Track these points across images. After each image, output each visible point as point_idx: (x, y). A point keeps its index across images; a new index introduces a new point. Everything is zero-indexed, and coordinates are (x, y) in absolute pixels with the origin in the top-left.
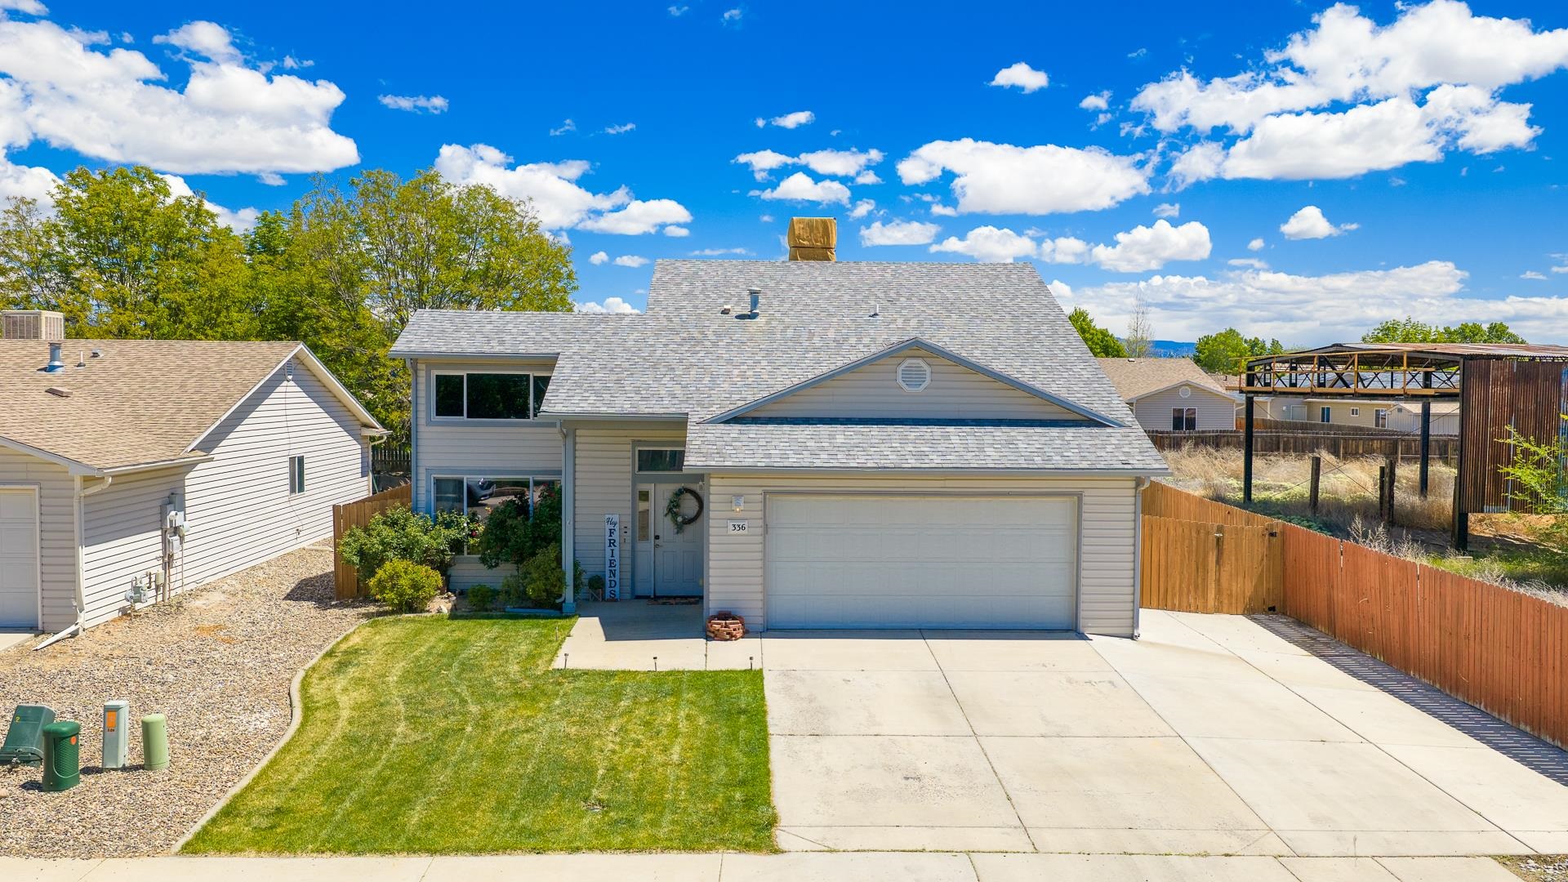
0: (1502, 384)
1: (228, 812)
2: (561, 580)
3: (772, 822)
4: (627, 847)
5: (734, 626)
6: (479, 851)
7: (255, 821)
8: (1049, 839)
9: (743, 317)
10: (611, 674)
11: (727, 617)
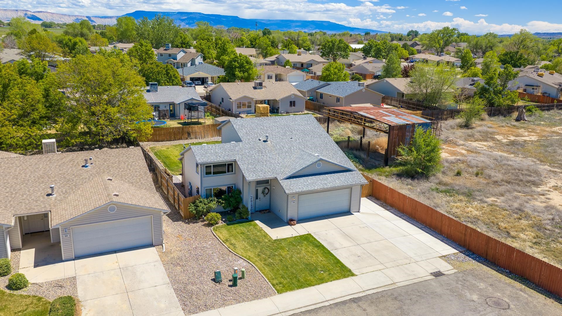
0: (396, 130)
1: (273, 285)
2: (249, 214)
3: (350, 270)
4: (337, 279)
6: (319, 284)
7: (280, 285)
8: (387, 265)
9: (265, 141)
10: (285, 239)
11: (292, 220)
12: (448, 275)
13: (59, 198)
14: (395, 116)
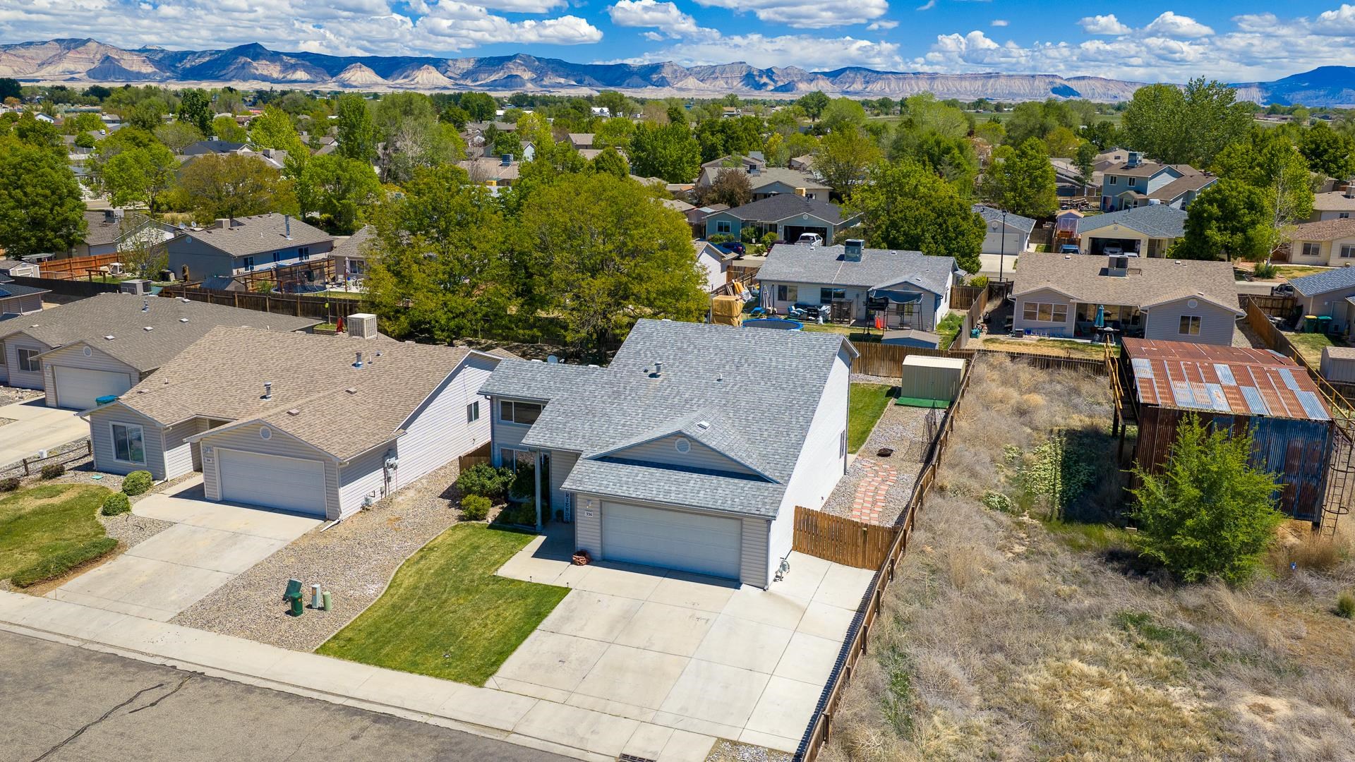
0: (1167, 424)
4: (438, 676)
5: (582, 559)
6: (395, 669)
9: (653, 375)
10: (513, 581)
11: (583, 553)
14: (1234, 383)
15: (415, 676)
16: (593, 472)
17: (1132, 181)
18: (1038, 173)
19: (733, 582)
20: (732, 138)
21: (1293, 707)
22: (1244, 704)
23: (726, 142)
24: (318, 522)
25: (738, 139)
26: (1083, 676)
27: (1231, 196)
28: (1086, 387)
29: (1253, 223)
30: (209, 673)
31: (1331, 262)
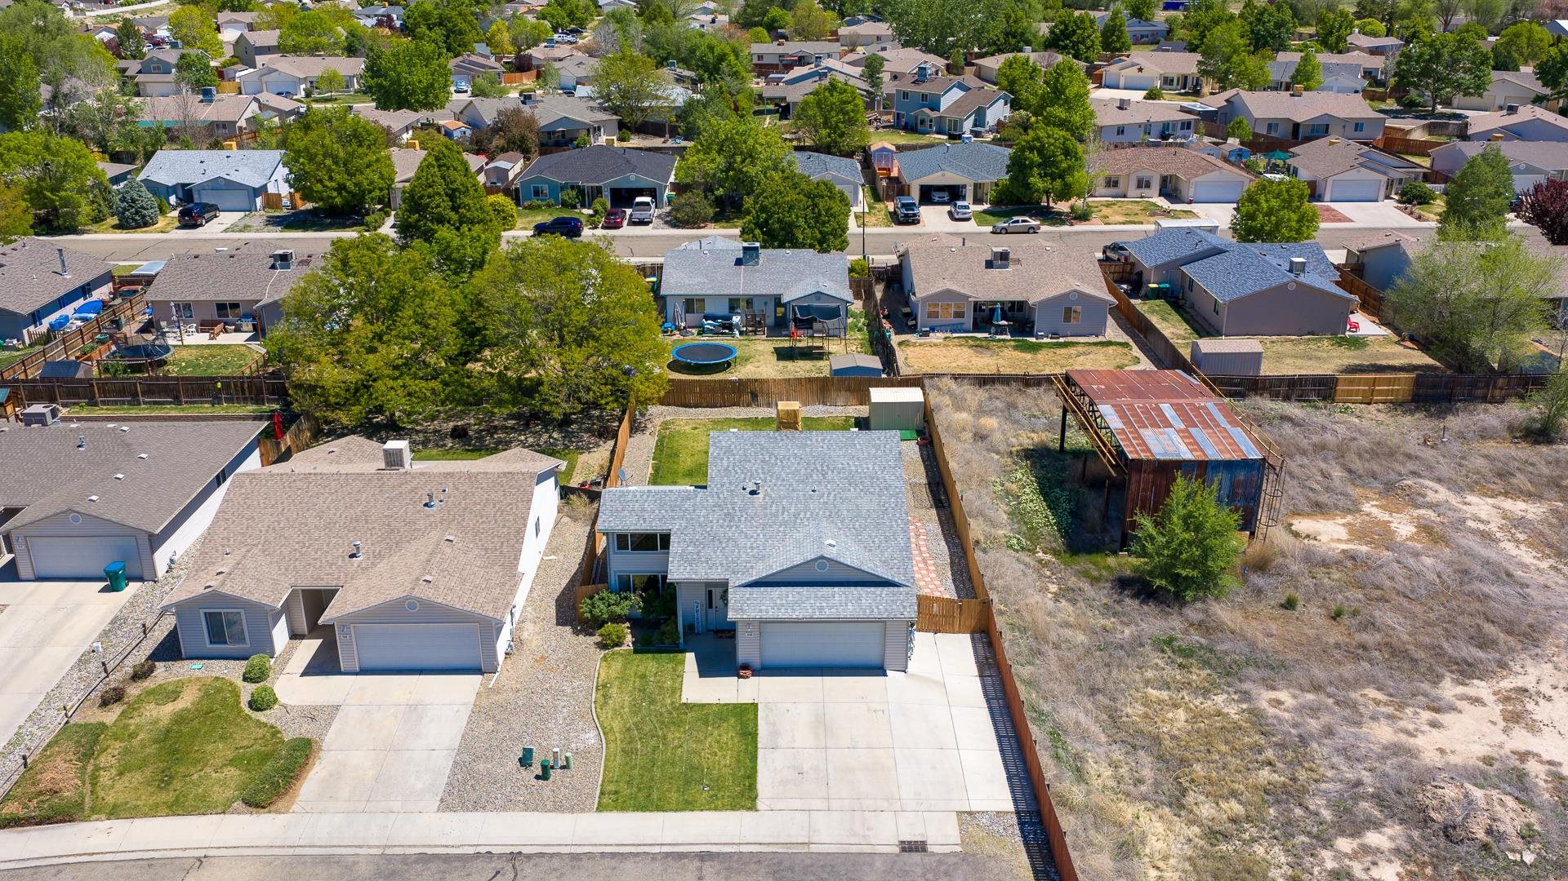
0: (1149, 473)
1: (602, 793)
2: (678, 637)
3: (756, 797)
4: (716, 809)
5: (748, 672)
6: (676, 811)
7: (612, 796)
8: (835, 804)
9: (753, 493)
10: (703, 705)
11: (746, 667)
12: (933, 854)
13: (364, 565)
14: (1182, 426)
15: (697, 813)
16: (748, 599)
17: (924, 97)
18: (850, 107)
19: (879, 670)
20: (453, 32)
21: (1295, 697)
22: (1264, 698)
23: (448, 37)
24: (477, 679)
25: (461, 33)
26: (1160, 702)
27: (1049, 143)
28: (1021, 401)
29: (1070, 169)
30: (526, 850)
31: (1129, 194)
